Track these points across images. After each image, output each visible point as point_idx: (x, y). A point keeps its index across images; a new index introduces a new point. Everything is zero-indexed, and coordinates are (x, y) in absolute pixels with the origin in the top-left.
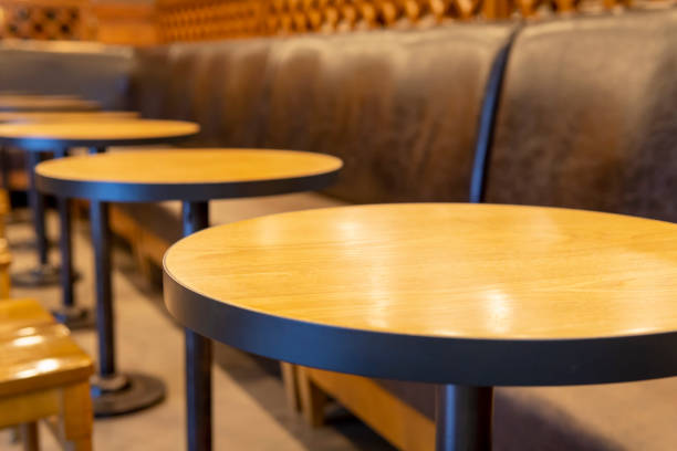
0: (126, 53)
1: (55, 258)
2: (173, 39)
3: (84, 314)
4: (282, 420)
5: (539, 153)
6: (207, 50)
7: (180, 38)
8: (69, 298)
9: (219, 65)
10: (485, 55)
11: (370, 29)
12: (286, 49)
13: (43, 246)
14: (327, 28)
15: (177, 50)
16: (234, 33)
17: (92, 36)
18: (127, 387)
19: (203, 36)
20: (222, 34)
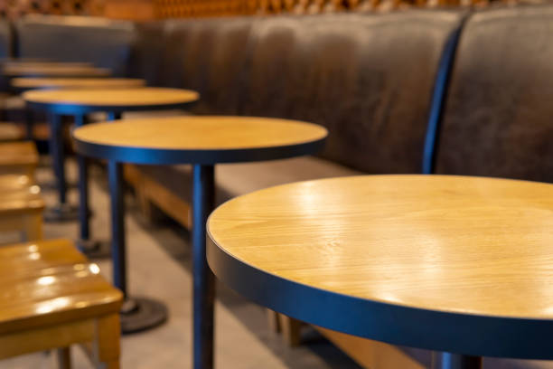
0: (128, 27)
1: (74, 198)
2: (167, 16)
3: (98, 246)
4: (264, 340)
5: (485, 121)
6: (197, 25)
7: (173, 15)
8: (86, 233)
9: (207, 39)
10: (439, 36)
11: (336, 11)
12: (264, 27)
13: (62, 187)
14: (299, 9)
15: (171, 26)
16: (218, 12)
17: (100, 11)
18: (136, 310)
19: (193, 14)
20: (209, 13)
